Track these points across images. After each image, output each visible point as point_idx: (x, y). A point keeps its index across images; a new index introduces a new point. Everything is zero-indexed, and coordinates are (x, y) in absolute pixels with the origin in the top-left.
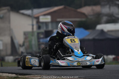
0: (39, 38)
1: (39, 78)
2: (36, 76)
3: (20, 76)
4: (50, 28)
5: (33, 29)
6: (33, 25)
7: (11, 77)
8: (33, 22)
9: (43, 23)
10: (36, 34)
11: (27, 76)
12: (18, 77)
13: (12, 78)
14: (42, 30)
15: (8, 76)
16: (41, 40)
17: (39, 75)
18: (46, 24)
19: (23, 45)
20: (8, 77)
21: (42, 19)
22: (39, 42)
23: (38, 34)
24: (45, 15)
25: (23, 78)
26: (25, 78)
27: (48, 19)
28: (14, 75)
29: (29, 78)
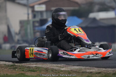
0: (34, 26)
1: (35, 66)
3: (16, 64)
4: (45, 17)
5: (28, 17)
6: (28, 14)
8: (28, 11)
9: (38, 12)
10: (31, 23)
11: (23, 64)
12: (14, 65)
13: (9, 65)
14: (38, 19)
16: (37, 29)
18: (41, 12)
19: (19, 33)
20: (5, 65)
21: (37, 8)
22: (34, 30)
23: (34, 22)
24: (40, 4)
25: (20, 66)
26: (22, 66)
27: (43, 8)
28: (11, 63)
29: (25, 66)
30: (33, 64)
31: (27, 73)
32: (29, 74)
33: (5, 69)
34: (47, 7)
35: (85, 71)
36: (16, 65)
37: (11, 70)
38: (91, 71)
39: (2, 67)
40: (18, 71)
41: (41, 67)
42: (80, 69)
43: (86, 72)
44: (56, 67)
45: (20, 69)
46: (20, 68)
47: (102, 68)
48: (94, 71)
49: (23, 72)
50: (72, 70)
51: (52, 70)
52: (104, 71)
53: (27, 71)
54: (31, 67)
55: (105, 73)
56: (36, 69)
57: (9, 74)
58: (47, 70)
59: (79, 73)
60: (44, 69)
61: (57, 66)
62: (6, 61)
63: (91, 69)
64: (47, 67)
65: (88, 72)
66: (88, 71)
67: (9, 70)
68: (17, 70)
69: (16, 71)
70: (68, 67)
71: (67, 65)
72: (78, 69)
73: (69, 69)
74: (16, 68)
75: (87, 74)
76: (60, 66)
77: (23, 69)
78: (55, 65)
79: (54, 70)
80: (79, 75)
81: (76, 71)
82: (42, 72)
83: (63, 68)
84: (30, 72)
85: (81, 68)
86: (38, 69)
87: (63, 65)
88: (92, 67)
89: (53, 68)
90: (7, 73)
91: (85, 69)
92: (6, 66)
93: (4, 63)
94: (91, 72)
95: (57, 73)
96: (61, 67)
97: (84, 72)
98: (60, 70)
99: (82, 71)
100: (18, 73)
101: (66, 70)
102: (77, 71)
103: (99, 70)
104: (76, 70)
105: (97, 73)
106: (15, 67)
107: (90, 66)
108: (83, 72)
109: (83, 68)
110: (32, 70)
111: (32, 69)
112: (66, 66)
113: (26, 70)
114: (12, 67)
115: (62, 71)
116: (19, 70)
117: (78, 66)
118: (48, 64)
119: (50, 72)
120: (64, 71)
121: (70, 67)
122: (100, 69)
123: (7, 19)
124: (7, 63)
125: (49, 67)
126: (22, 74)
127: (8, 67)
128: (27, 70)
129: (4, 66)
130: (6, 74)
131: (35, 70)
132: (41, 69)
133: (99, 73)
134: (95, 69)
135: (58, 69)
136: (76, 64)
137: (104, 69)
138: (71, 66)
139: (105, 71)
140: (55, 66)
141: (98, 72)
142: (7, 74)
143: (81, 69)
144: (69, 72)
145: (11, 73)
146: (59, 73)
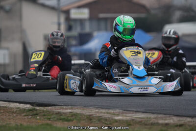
0: (69, 46)
1: (70, 111)
2: (64, 107)
3: (38, 108)
4: (87, 29)
6: (59, 24)
7: (23, 109)
8: (59, 19)
9: (75, 20)
11: (50, 107)
12: (34, 109)
13: (25, 110)
14: (75, 32)
15: (19, 108)
16: (73, 49)
17: (70, 107)
18: (81, 21)
20: (18, 110)
21: (75, 14)
22: (69, 51)
23: (68, 38)
24: (79, 7)
25: (43, 111)
26: (47, 111)
27: (85, 14)
28: (28, 106)
29: (53, 111)
30: (66, 109)
31: (56, 124)
32: (59, 124)
33: (19, 117)
34: (91, 13)
35: (156, 122)
36: (37, 110)
37: (28, 118)
38: (167, 122)
39: (13, 113)
40: (40, 119)
41: (81, 114)
42: (147, 118)
43: (158, 124)
44: (105, 115)
45: (44, 117)
46: (44, 115)
47: (185, 118)
48: (171, 121)
49: (49, 122)
50: (133, 120)
51: (100, 119)
52: (189, 122)
53: (55, 121)
54: (64, 113)
55: (190, 126)
56: (72, 116)
57: (25, 124)
58: (91, 119)
59: (146, 125)
60: (86, 117)
61: (107, 113)
62: (20, 103)
63: (166, 119)
64: (91, 114)
65: (162, 124)
66: (161, 122)
67: (26, 117)
68: (38, 117)
69: (38, 119)
70: (128, 115)
71: (124, 110)
72: (143, 118)
73: (128, 118)
74: (37, 114)
75: (160, 126)
76: (112, 112)
77: (49, 115)
78: (104, 111)
79: (101, 119)
80: (146, 128)
81: (141, 122)
82: (82, 122)
83: (118, 115)
84: (61, 121)
85: (149, 116)
86: (75, 118)
87: (118, 110)
88: (168, 116)
89: (101, 116)
90: (22, 123)
91: (156, 118)
92: (20, 110)
93: (17, 105)
94: (167, 124)
95: (108, 124)
96: (114, 115)
97: (154, 123)
98: (112, 119)
99: (151, 122)
100: (40, 124)
101: (123, 120)
102: (143, 122)
103: (179, 120)
104: (140, 120)
105: (177, 126)
106: (35, 112)
107: (165, 114)
108: (152, 124)
109: (152, 116)
110: (64, 119)
111: (64, 117)
112: (123, 113)
113: (54, 117)
114: (31, 113)
115: (116, 121)
116: (42, 118)
117: (143, 112)
118: (93, 109)
119: (97, 122)
120: (120, 120)
121: (130, 115)
122: (181, 119)
123: (22, 32)
124: (22, 106)
125: (94, 113)
126: (47, 124)
127: (24, 112)
128: (55, 119)
129: (16, 111)
130: (19, 125)
131: (69, 118)
132: (80, 116)
133: (181, 125)
134: (173, 119)
135: (109, 118)
136: (142, 110)
137: (189, 119)
138: (132, 112)
139: (191, 122)
140: (104, 113)
141: (178, 124)
142: (21, 125)
143: (150, 118)
144: (129, 123)
145: (28, 123)
146: (110, 124)
